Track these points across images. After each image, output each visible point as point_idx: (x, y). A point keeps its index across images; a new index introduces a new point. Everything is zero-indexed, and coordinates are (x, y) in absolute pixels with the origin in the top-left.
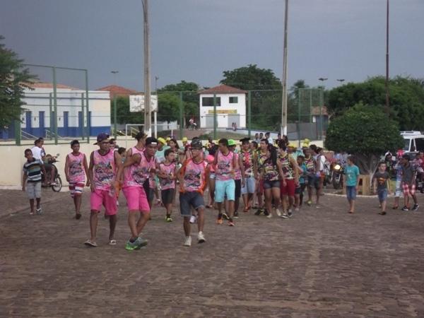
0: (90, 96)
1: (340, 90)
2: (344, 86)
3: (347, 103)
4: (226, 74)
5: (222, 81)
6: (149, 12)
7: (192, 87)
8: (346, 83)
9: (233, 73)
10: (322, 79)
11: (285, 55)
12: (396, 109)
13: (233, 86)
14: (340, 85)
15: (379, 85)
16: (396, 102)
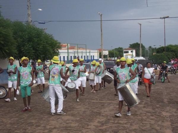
0: (91, 51)
1: (160, 48)
2: (161, 47)
3: (161, 52)
4: (130, 45)
5: (129, 47)
6: (102, 30)
7: (121, 48)
8: (161, 46)
9: (132, 45)
10: (154, 46)
11: (140, 39)
12: (175, 53)
13: (132, 48)
14: (160, 47)
15: (170, 47)
16: (174, 51)
